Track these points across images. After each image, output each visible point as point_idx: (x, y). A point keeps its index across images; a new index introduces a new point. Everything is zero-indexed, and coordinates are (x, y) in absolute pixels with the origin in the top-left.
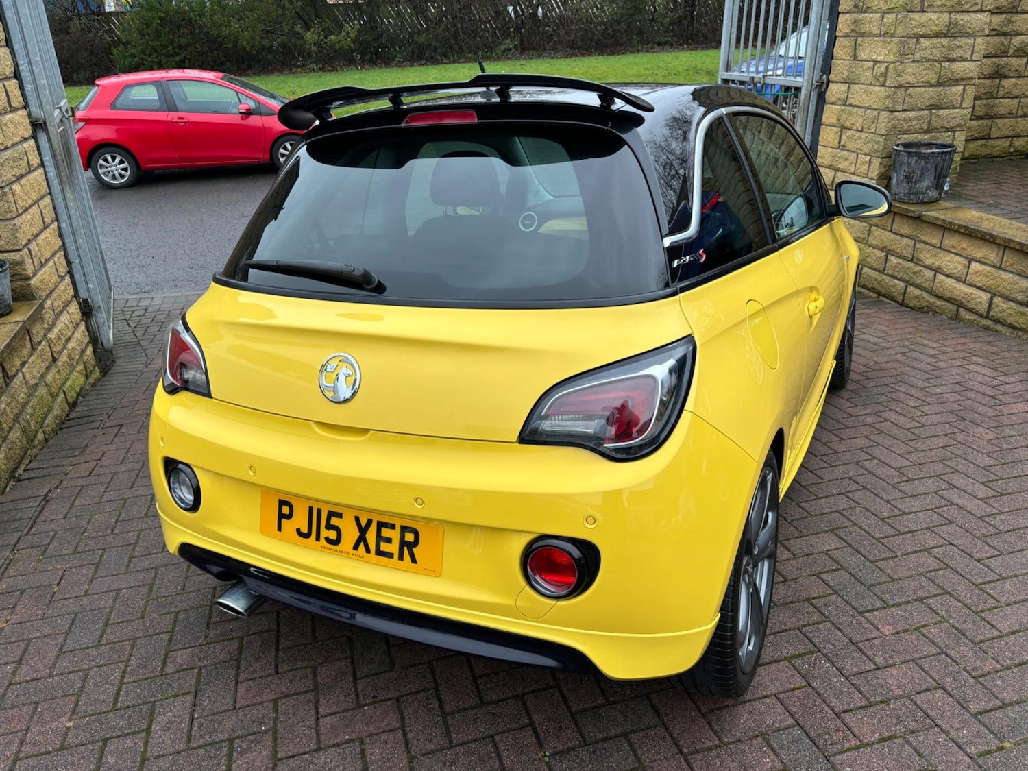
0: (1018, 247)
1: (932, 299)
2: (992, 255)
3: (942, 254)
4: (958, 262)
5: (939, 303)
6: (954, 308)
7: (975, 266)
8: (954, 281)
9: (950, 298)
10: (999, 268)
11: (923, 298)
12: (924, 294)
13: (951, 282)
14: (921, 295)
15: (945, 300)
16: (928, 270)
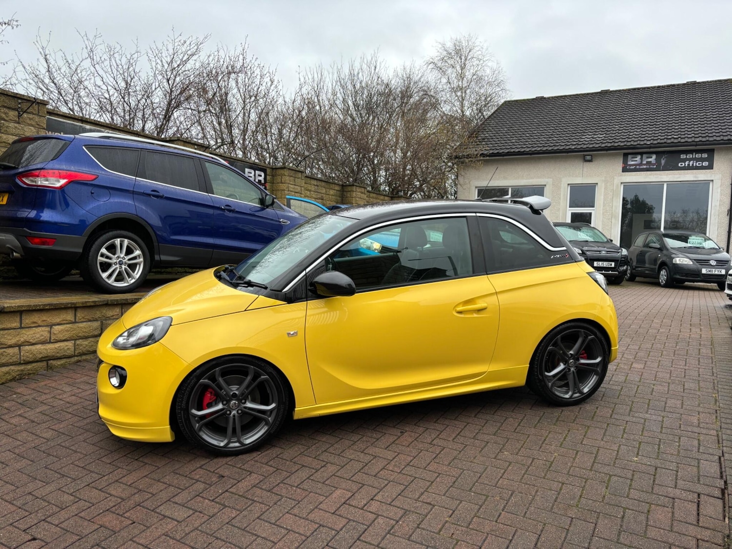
0: (92, 304)
1: (22, 367)
2: (69, 316)
3: (23, 331)
4: (43, 331)
5: (29, 367)
6: (44, 364)
7: (57, 328)
8: (40, 346)
9: (42, 357)
10: (75, 322)
11: (13, 370)
12: (12, 367)
13: (39, 347)
14: (10, 370)
15: (37, 361)
16: (10, 349)
